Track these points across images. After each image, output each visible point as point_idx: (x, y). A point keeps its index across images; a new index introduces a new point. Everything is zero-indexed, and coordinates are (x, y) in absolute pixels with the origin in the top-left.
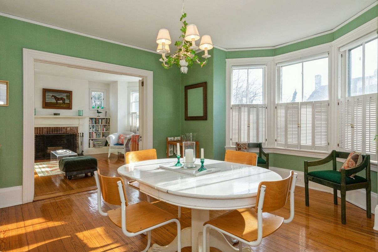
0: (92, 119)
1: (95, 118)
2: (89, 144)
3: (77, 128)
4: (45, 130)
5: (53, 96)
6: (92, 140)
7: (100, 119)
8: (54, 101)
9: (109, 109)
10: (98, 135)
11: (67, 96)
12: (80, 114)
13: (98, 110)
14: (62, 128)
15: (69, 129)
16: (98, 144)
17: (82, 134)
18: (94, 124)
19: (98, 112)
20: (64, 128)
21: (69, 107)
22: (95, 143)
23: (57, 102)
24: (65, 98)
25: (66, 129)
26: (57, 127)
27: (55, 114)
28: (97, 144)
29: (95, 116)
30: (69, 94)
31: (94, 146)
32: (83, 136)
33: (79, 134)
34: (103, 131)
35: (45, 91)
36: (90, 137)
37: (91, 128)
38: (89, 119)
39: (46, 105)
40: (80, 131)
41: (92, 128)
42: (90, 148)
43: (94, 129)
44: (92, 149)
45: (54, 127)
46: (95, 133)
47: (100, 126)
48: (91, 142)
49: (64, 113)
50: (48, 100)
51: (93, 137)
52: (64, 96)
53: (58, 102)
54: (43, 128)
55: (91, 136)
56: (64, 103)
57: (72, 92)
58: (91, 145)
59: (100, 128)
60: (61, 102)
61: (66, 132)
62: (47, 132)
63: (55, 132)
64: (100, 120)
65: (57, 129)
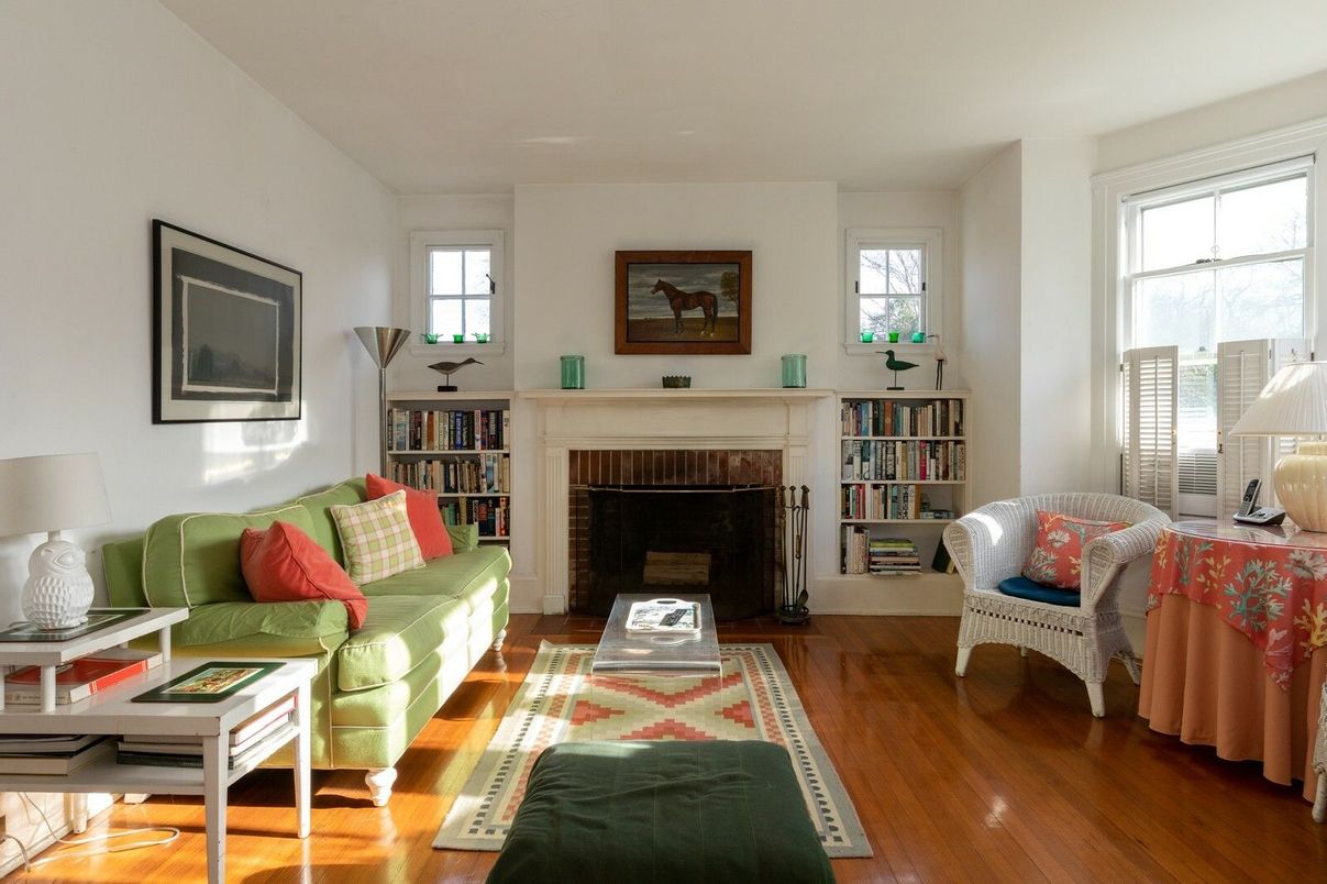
0: (855, 404)
1: (876, 402)
2: (844, 552)
3: (776, 457)
4: (627, 465)
5: (661, 286)
6: (859, 529)
7: (905, 402)
8: (665, 312)
9: (959, 343)
10: (895, 499)
11: (727, 282)
12: (791, 375)
13: (890, 354)
14: (702, 453)
15: (735, 461)
16: (895, 554)
17: (799, 493)
18: (870, 437)
19: (895, 365)
20: (713, 454)
21: (735, 339)
22: (878, 548)
23: (678, 316)
24: (717, 291)
25: (724, 463)
26: (681, 453)
27: (670, 383)
28: (888, 554)
29: (876, 385)
30: (736, 266)
31: (870, 565)
32: (805, 504)
33: (788, 493)
34: (923, 476)
35: (627, 262)
36: (846, 513)
37: (850, 461)
38: (841, 406)
39: (632, 337)
40: (792, 476)
41: (857, 460)
42: (847, 578)
43: (869, 466)
44: (857, 579)
45: (669, 452)
46: (876, 487)
47: (905, 451)
48: (854, 539)
49: (711, 372)
50: (638, 313)
51: (861, 512)
52: (711, 281)
53: (686, 315)
54: (617, 453)
55: (851, 504)
56: (711, 319)
57: (748, 255)
58: (855, 558)
59: (905, 458)
60: (698, 313)
61: (725, 475)
62: (637, 476)
63: (669, 477)
64: (906, 412)
65: (678, 462)
